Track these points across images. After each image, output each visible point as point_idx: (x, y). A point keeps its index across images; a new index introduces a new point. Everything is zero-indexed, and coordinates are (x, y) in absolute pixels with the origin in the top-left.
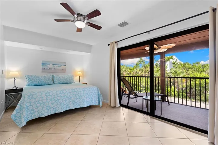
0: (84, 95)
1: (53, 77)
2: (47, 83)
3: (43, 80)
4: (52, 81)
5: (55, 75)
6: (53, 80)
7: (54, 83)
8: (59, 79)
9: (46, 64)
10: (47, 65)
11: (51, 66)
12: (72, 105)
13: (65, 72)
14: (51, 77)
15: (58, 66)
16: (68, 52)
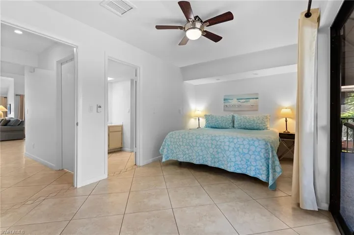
0: (230, 150)
1: (233, 117)
2: (224, 126)
3: (220, 122)
4: (232, 124)
5: (236, 115)
6: (233, 122)
7: (233, 127)
8: (240, 121)
9: (229, 99)
10: (230, 101)
11: (235, 102)
12: (210, 159)
13: (257, 110)
14: (231, 117)
15: (244, 100)
16: (256, 74)
